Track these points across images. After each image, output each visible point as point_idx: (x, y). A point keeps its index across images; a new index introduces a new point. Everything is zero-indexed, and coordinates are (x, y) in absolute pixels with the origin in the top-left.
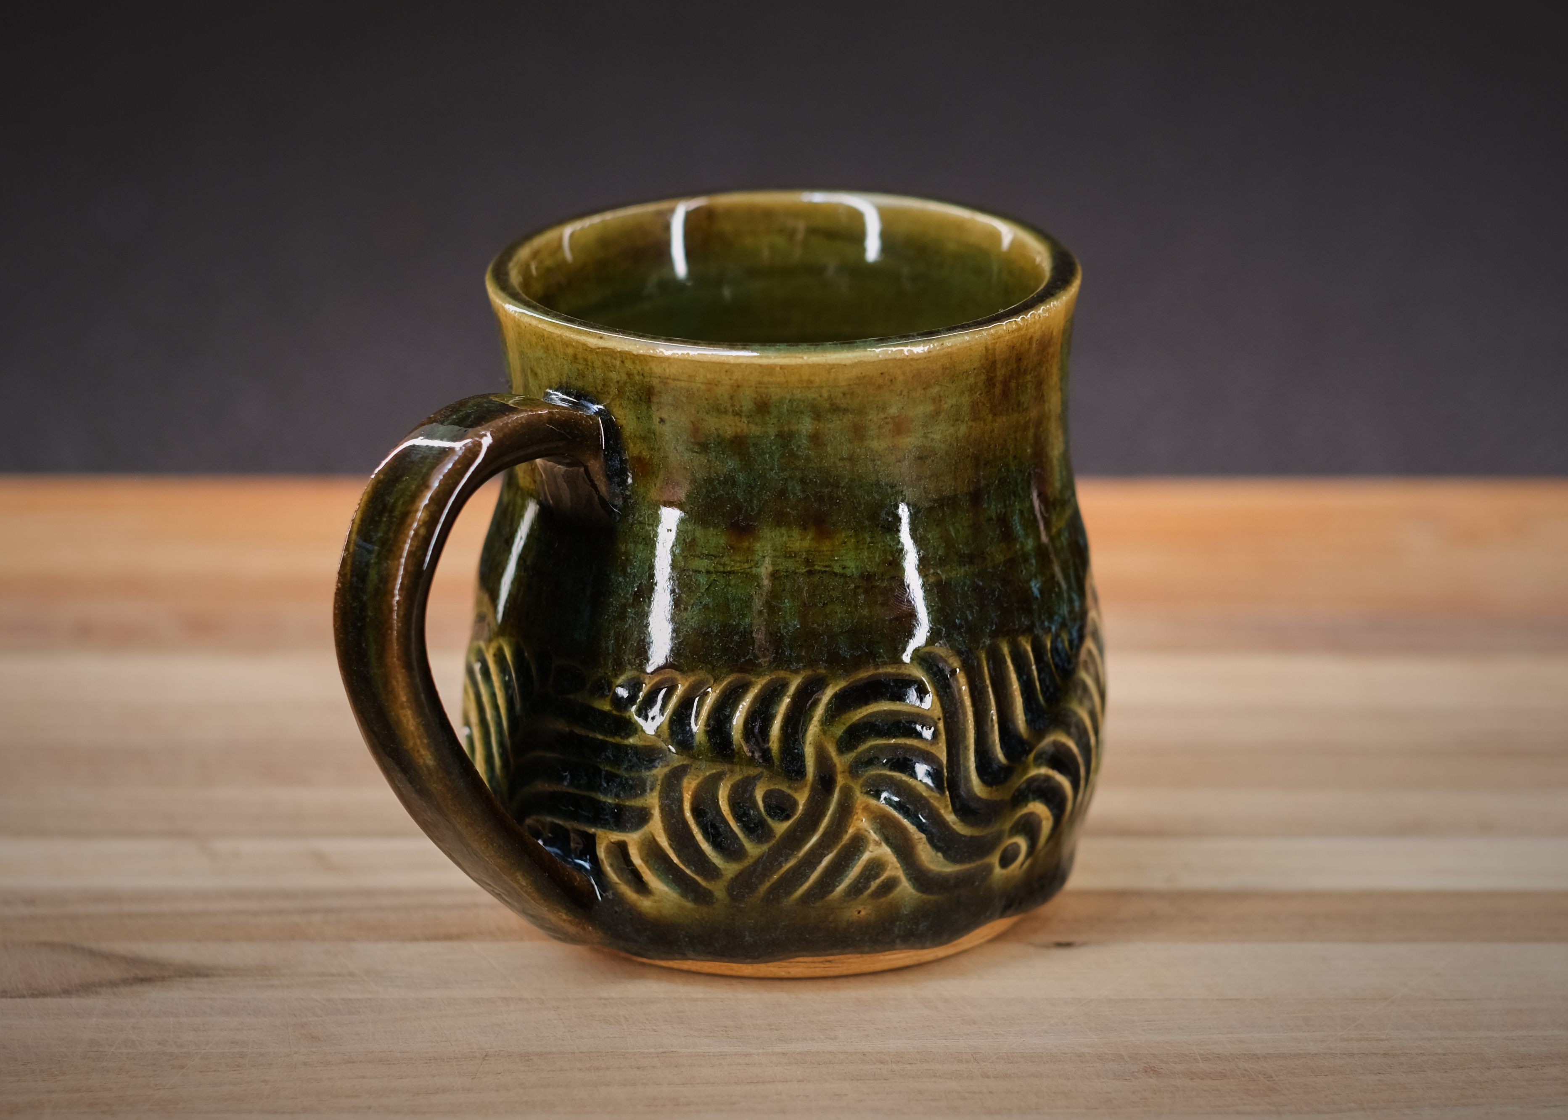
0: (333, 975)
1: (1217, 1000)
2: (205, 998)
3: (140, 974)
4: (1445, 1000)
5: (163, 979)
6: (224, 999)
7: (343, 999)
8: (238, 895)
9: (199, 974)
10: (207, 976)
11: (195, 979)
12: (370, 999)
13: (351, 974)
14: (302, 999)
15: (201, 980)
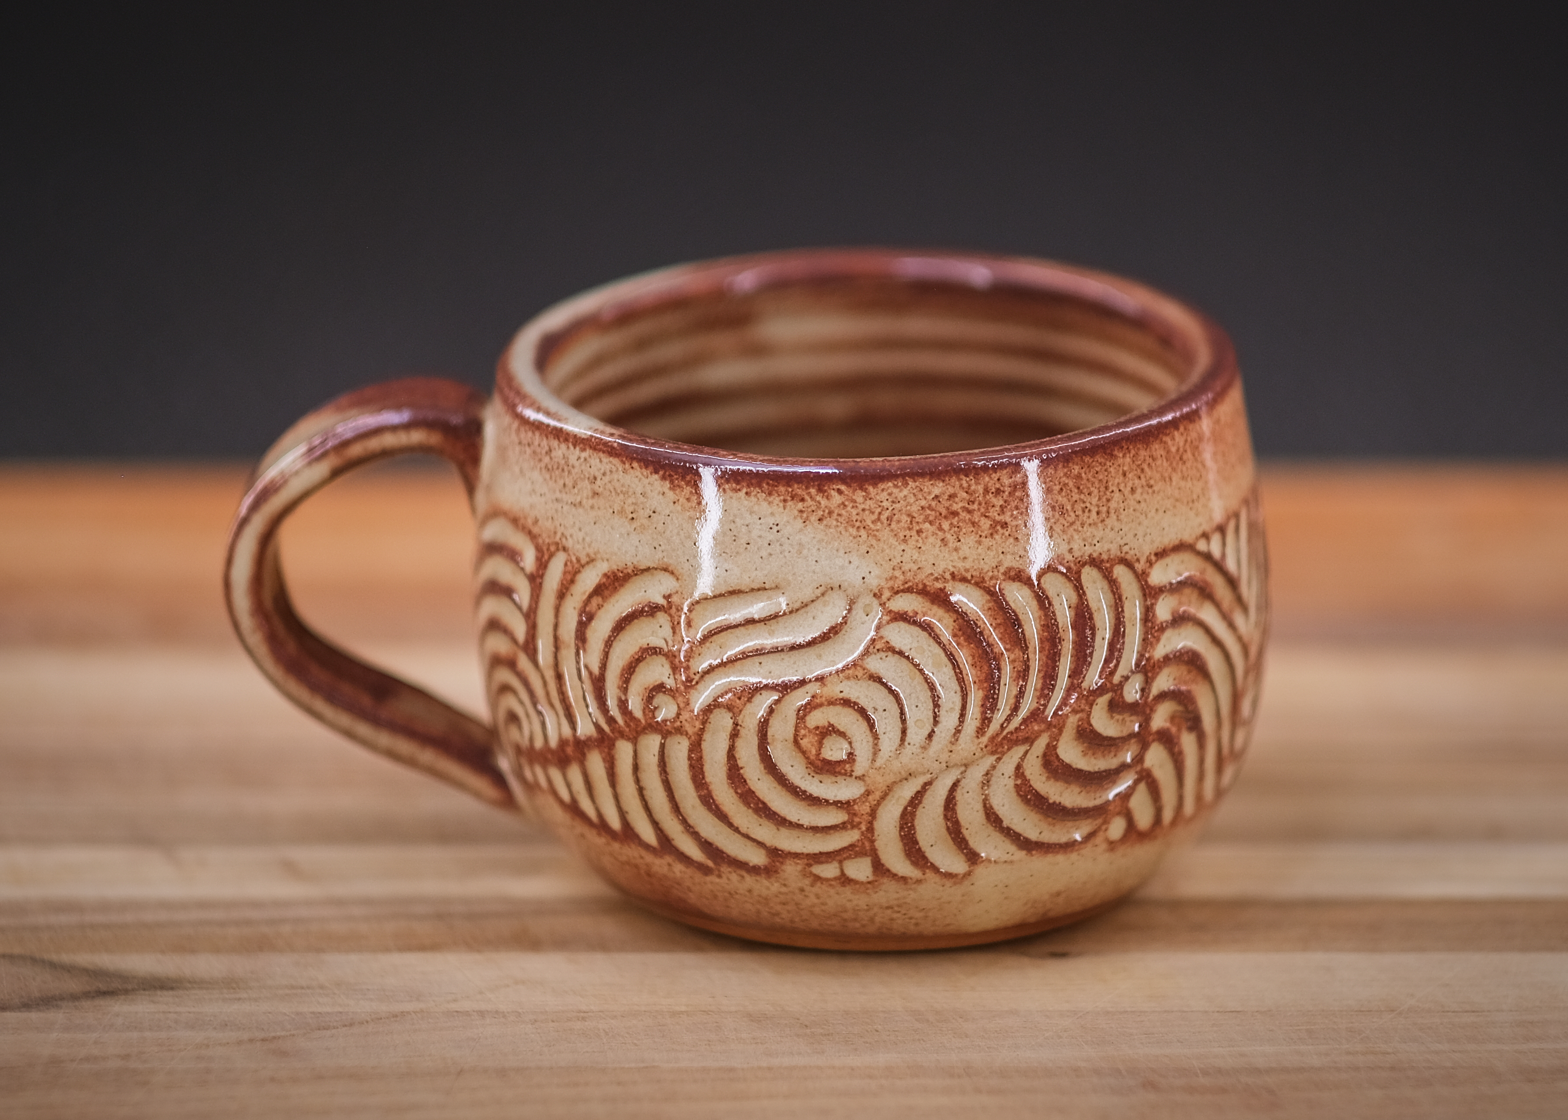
0: (302, 988)
1: (1218, 1012)
2: (170, 1012)
3: (103, 987)
4: (1454, 1012)
5: (126, 992)
6: (189, 1012)
7: (313, 1013)
8: (203, 904)
9: (162, 988)
10: (172, 989)
11: (159, 993)
12: (341, 1013)
13: (322, 987)
14: (270, 1013)
15: (165, 993)
